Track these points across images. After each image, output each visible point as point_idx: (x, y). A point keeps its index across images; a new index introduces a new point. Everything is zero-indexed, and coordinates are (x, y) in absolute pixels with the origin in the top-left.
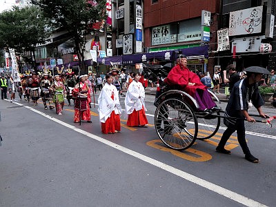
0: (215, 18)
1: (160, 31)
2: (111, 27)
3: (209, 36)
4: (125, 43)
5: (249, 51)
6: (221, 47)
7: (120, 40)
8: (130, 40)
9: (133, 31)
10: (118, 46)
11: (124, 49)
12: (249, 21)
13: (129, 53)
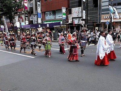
0: (68, 10)
1: (49, 14)
2: (27, 11)
3: (65, 17)
4: (34, 18)
5: (78, 23)
6: (70, 22)
7: (32, 17)
8: (36, 17)
9: (36, 13)
10: (31, 20)
11: (34, 21)
12: (78, 12)
13: (36, 23)
